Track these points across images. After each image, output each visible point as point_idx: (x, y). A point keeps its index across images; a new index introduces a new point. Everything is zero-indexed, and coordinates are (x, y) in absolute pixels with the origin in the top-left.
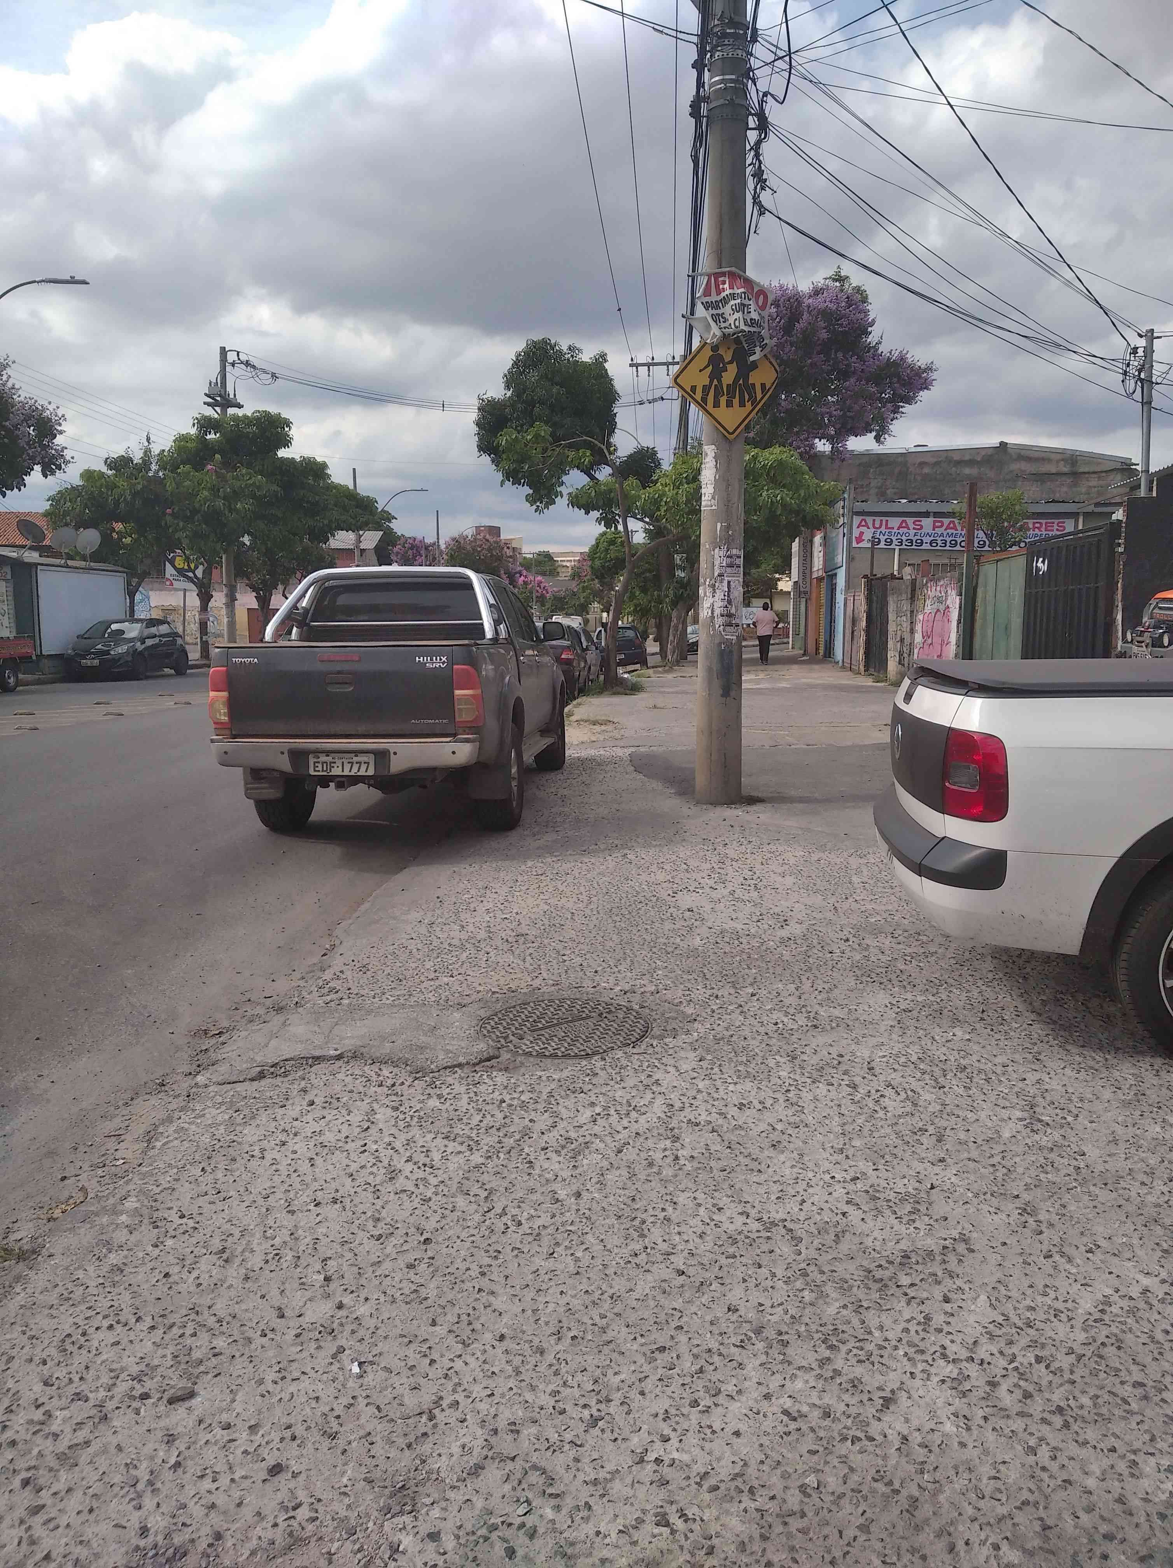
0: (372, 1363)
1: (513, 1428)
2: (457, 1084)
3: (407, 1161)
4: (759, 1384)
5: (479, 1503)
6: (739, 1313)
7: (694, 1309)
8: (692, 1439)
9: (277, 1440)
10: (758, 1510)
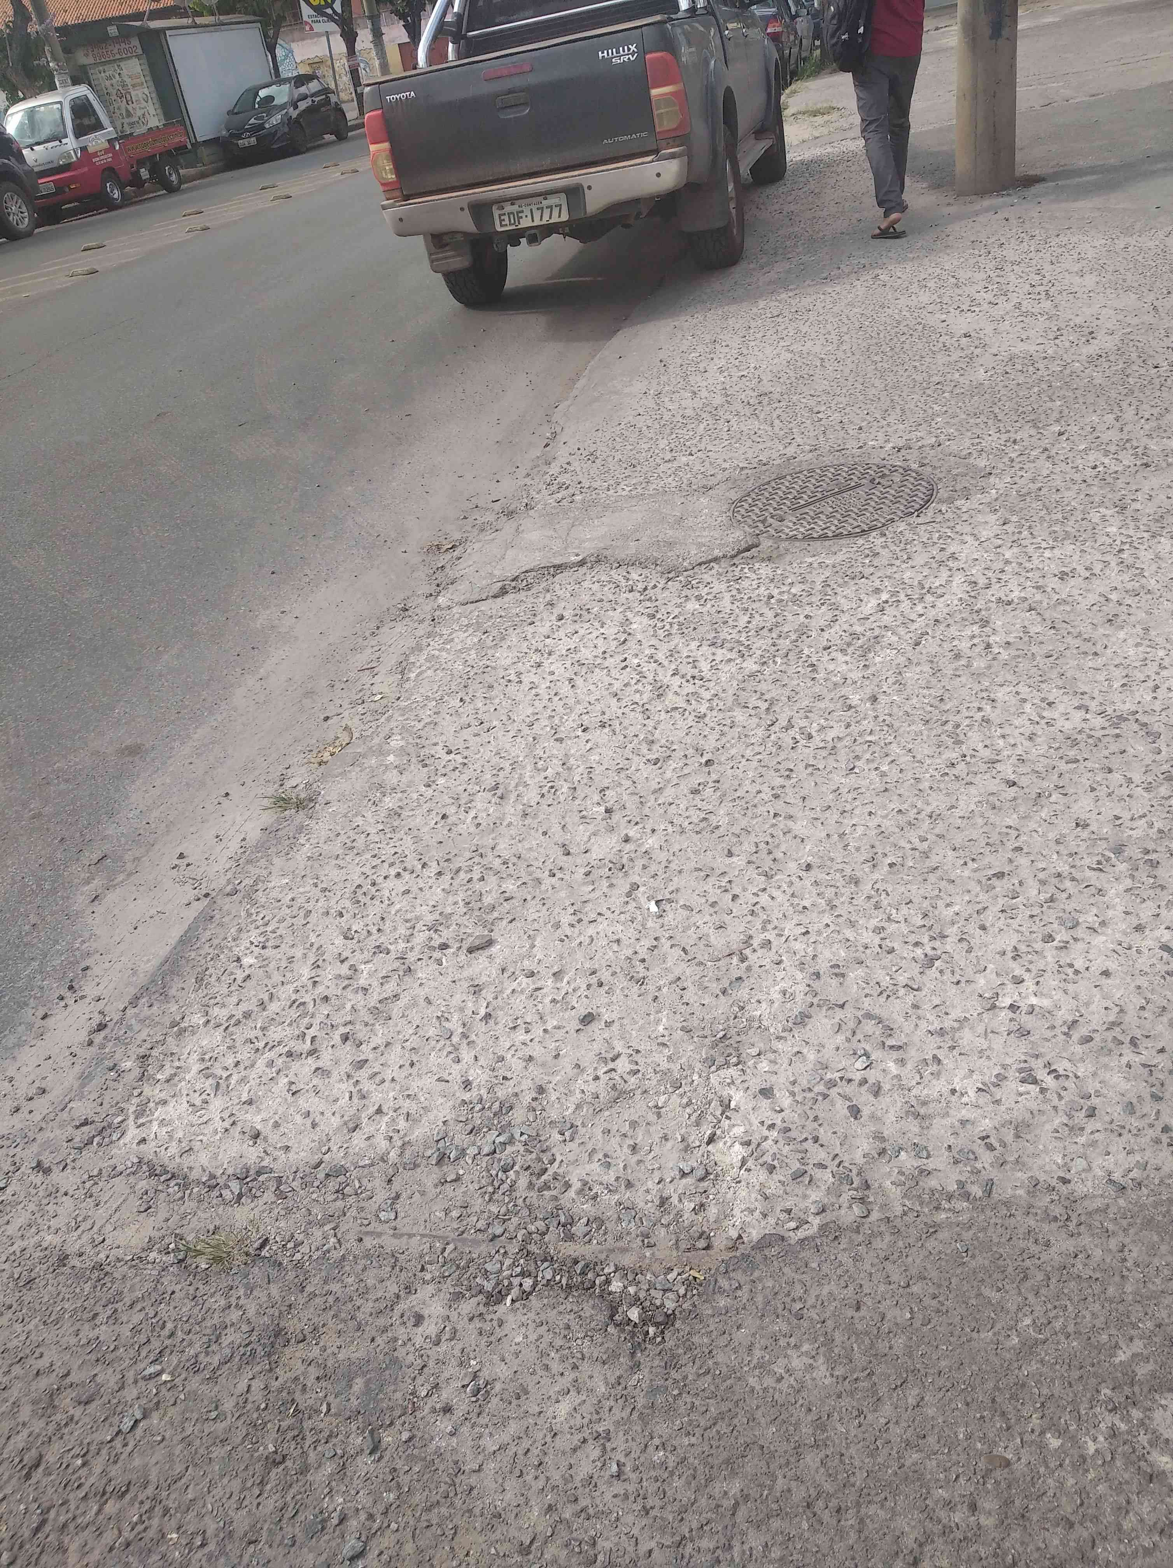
0: (670, 901)
1: (837, 971)
2: (716, 583)
3: (674, 674)
4: (1126, 913)
5: (811, 1056)
6: (1091, 828)
7: (1033, 825)
8: (1051, 981)
9: (584, 986)
10: (1144, 1065)
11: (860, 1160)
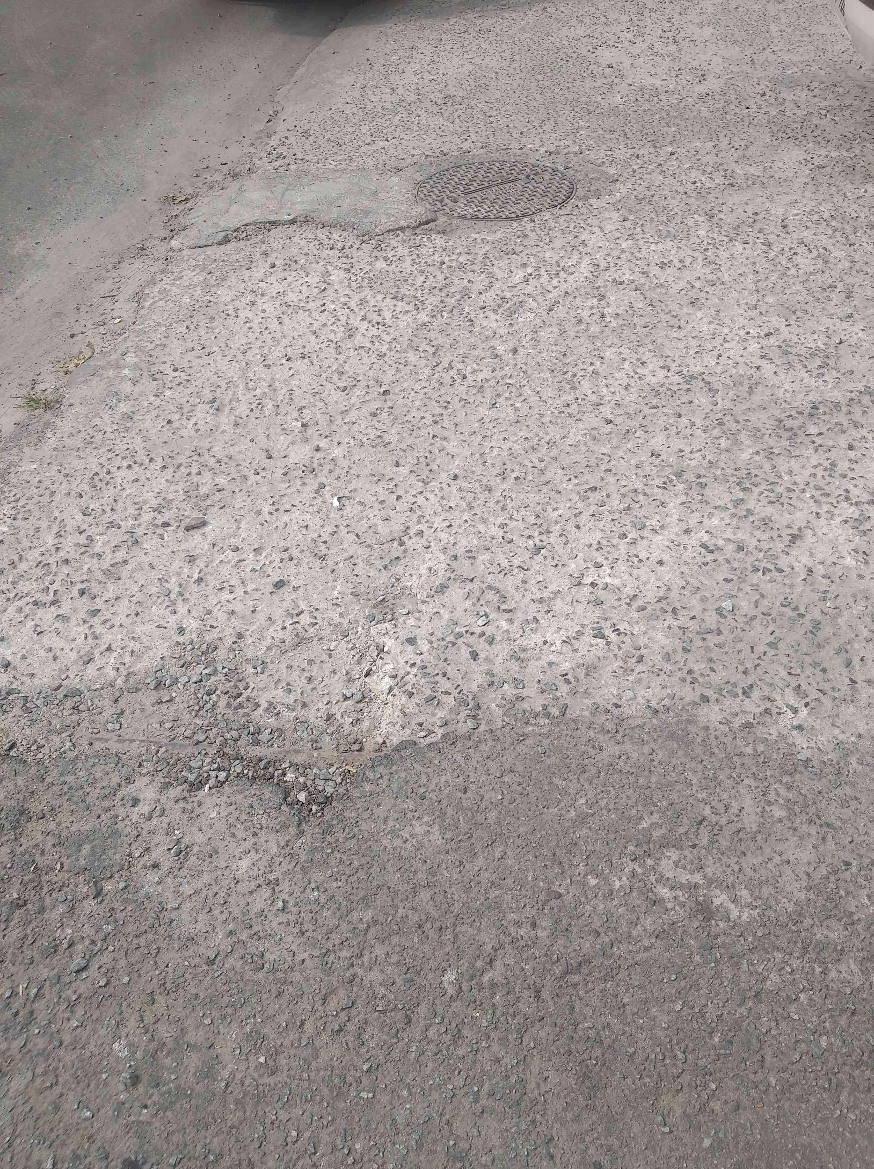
0: (349, 498)
1: (470, 554)
2: (400, 247)
3: (362, 320)
4: (680, 520)
5: (446, 615)
6: (662, 457)
7: (620, 453)
8: (622, 567)
9: (278, 560)
10: (680, 628)
11: (475, 689)
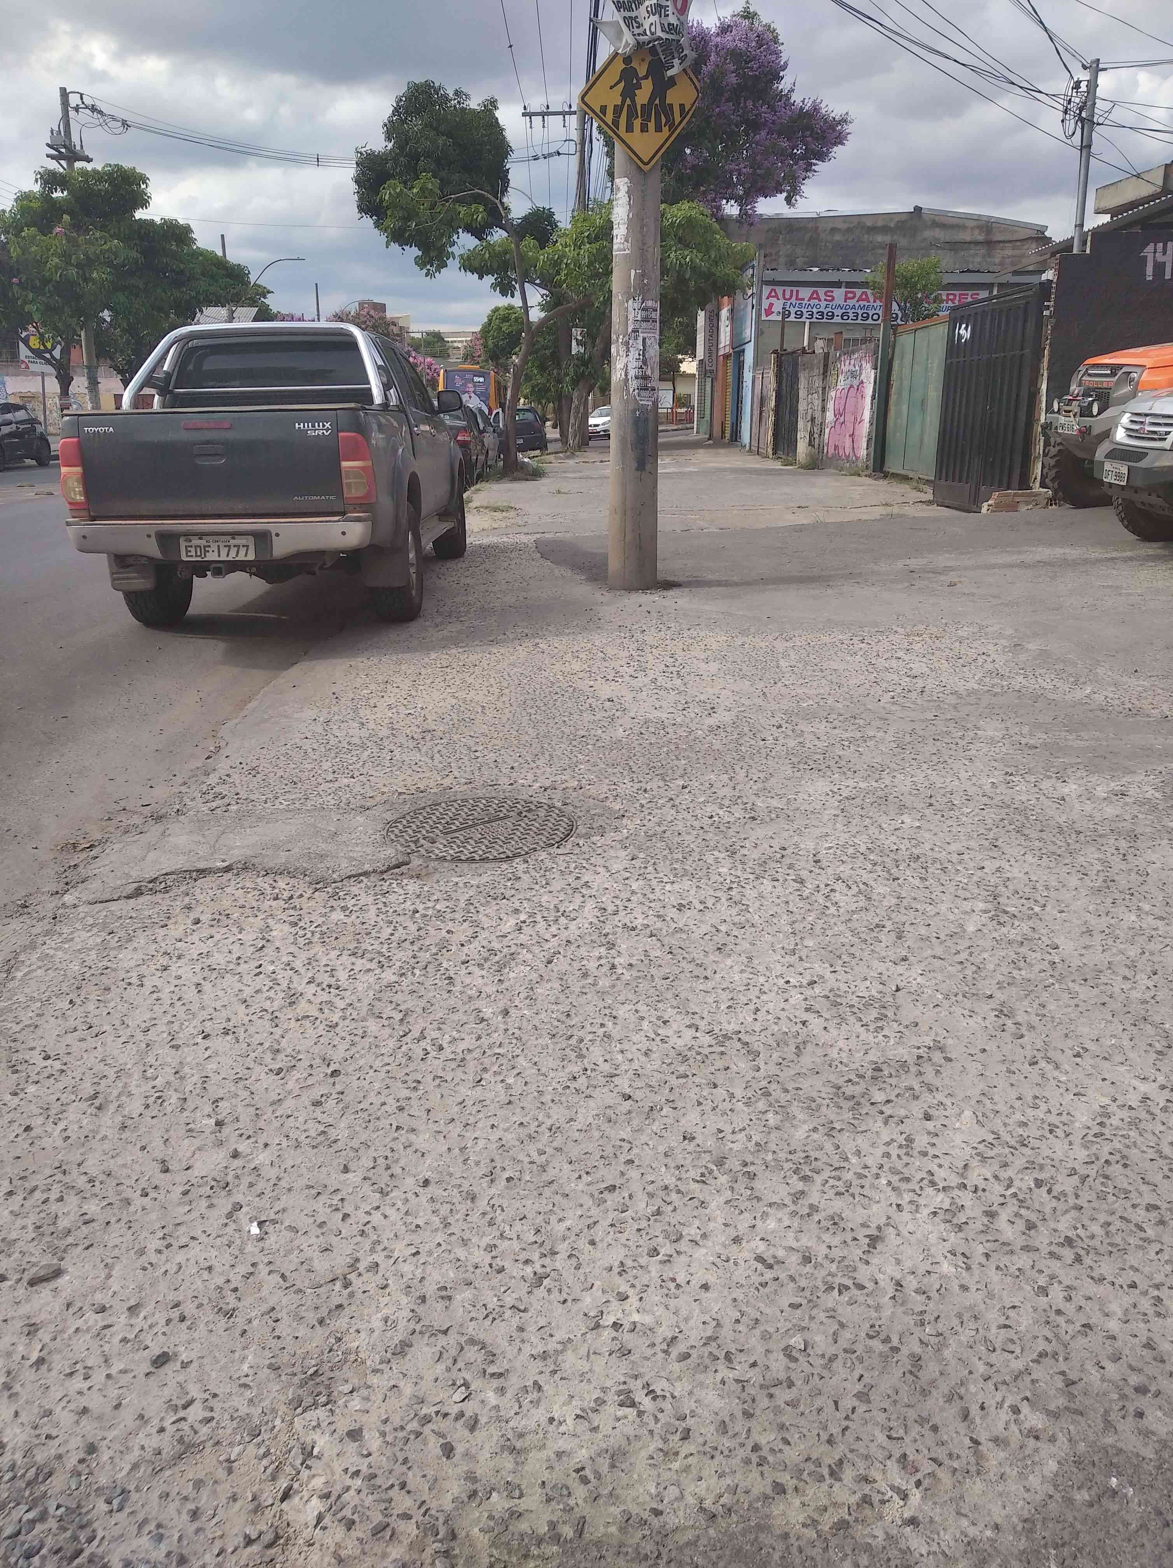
0: (274, 1222)
1: (444, 1293)
2: (363, 895)
3: (309, 982)
4: (726, 1225)
5: (408, 1389)
6: (697, 1141)
7: (644, 1138)
8: (654, 1297)
9: (163, 1322)
10: (737, 1381)
11: (448, 1506)
